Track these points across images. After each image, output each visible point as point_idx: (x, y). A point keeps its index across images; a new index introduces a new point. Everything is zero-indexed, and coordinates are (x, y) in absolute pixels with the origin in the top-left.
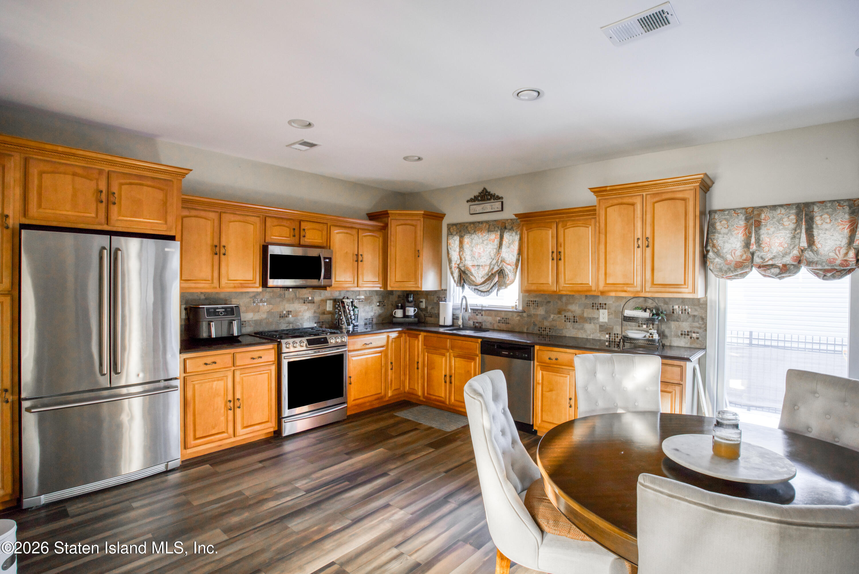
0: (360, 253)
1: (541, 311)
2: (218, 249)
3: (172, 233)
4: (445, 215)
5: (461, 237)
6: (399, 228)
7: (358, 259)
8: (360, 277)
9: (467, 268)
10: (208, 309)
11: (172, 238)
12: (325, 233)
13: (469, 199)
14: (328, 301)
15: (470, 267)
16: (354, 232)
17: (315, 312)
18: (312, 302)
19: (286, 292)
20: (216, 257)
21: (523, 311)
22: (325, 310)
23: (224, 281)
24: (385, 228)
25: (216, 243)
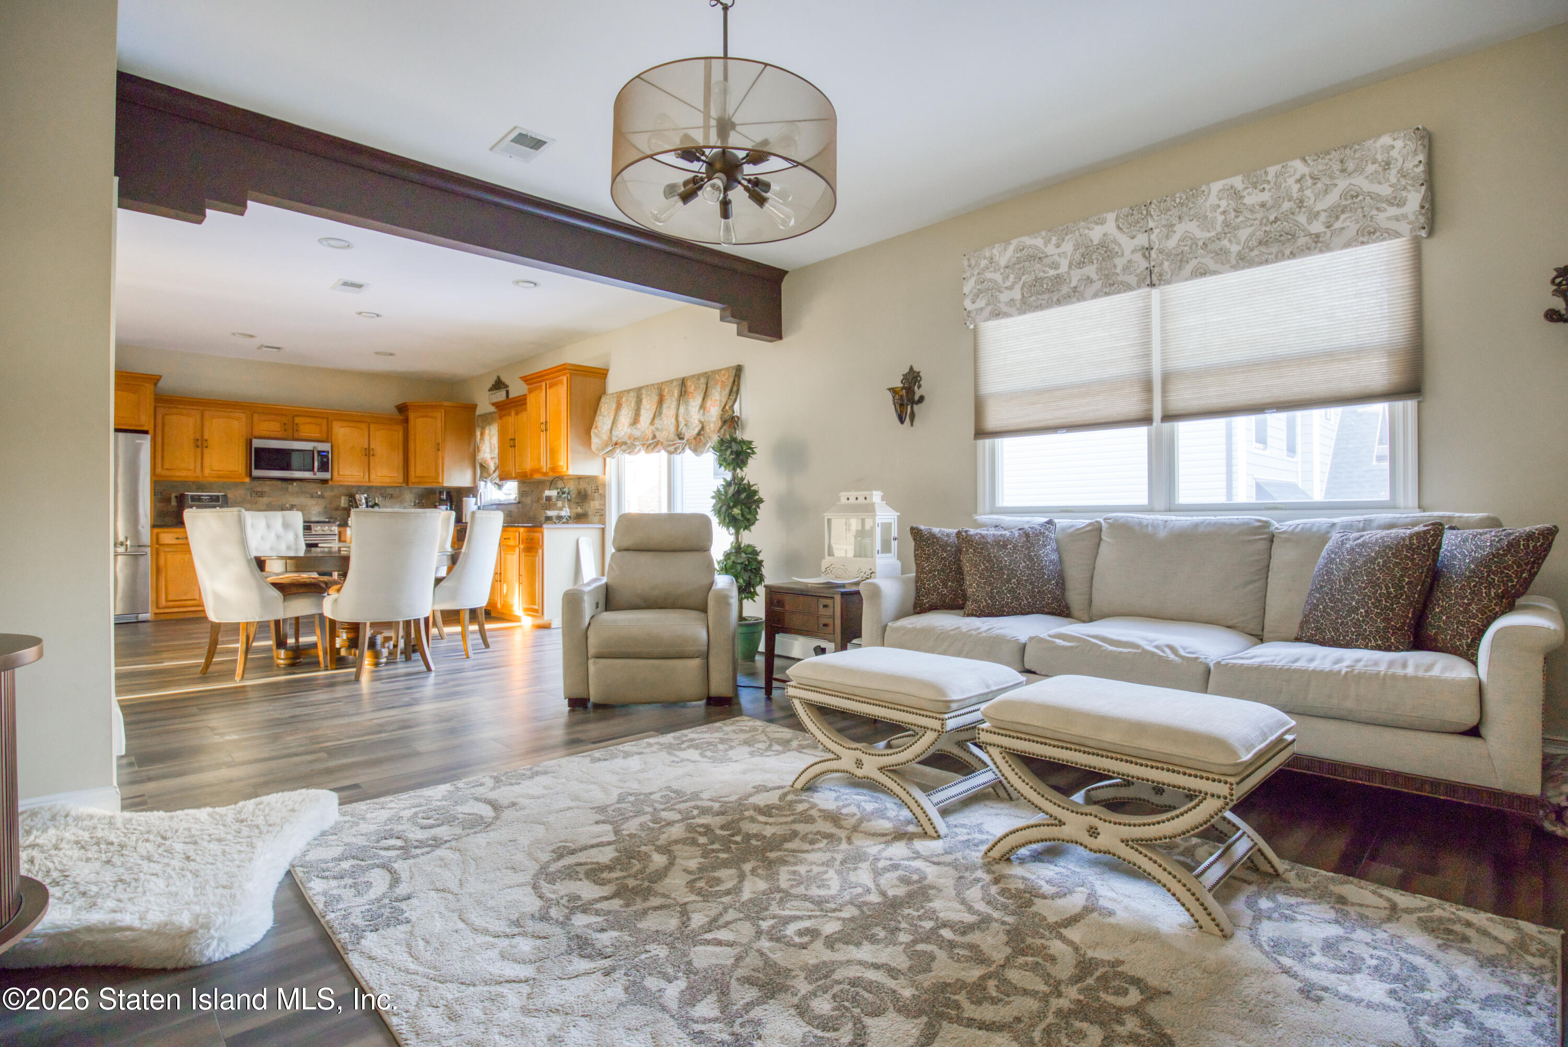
0: (372, 447)
1: (528, 500)
2: (199, 443)
3: (145, 428)
4: (476, 405)
5: (483, 428)
6: (420, 422)
7: (368, 453)
8: (372, 471)
9: (485, 461)
10: (192, 497)
11: (146, 432)
12: (324, 427)
13: (490, 385)
14: (343, 498)
15: (489, 460)
16: (364, 426)
17: (325, 507)
18: (322, 497)
19: (290, 486)
20: (199, 450)
21: (519, 503)
22: (339, 506)
23: (207, 472)
24: (406, 421)
25: (198, 436)
